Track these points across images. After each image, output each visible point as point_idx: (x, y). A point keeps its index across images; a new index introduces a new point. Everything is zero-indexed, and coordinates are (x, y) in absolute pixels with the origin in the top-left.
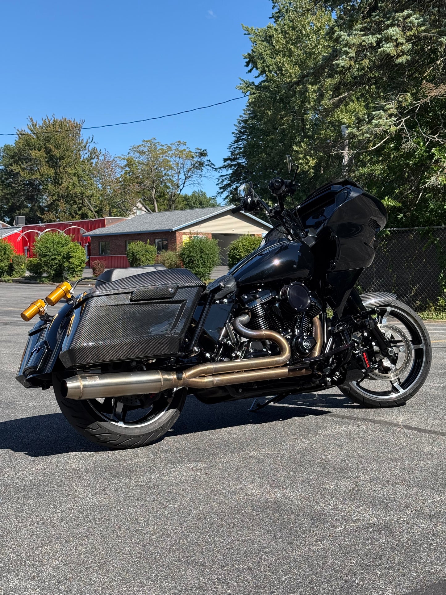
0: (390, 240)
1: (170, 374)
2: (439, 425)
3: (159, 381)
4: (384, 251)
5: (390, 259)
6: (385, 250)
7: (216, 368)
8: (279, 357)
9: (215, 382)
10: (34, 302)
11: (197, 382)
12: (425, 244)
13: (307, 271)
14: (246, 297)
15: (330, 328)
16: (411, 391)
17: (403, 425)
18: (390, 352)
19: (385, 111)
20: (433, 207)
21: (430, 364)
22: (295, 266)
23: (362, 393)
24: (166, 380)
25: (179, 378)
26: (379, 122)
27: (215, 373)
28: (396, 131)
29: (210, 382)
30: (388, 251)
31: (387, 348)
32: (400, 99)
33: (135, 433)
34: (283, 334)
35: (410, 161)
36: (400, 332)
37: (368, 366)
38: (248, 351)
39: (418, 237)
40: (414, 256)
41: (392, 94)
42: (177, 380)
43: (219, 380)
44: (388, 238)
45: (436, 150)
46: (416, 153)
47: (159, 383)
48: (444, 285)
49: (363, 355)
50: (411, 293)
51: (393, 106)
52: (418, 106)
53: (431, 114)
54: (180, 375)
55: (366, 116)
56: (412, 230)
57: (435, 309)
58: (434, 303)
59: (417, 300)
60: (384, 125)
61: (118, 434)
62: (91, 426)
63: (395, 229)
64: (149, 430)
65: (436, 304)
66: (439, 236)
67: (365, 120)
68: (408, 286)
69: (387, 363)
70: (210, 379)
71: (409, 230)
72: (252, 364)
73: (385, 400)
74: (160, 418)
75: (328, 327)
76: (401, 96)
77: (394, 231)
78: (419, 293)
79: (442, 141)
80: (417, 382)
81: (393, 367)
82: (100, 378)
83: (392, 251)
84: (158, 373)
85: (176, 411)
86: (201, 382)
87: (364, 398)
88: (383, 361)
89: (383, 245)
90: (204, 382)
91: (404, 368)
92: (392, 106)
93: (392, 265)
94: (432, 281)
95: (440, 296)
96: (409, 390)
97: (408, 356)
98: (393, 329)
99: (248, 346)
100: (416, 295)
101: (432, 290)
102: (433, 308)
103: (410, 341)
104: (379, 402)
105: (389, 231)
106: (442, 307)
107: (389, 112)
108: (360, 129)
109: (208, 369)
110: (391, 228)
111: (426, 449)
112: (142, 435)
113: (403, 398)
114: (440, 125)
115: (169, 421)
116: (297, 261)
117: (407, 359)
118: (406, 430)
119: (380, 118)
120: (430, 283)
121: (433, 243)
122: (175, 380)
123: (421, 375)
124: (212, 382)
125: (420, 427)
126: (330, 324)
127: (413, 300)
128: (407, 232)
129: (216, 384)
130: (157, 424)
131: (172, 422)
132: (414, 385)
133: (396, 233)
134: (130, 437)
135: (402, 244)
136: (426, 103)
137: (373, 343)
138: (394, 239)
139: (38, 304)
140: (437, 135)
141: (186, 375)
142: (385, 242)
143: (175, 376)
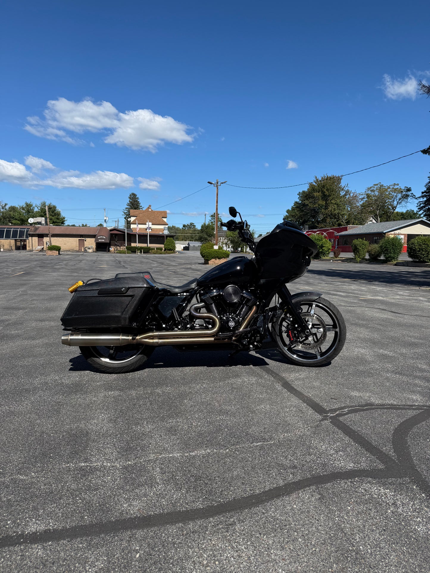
1: (128, 336)
3: (119, 339)
7: (160, 334)
8: (209, 331)
9: (160, 342)
11: (147, 342)
18: (307, 332)
24: (123, 339)
27: (160, 337)
29: (155, 342)
31: (305, 329)
33: (114, 366)
37: (292, 339)
38: (193, 325)
42: (132, 340)
47: (118, 341)
49: (289, 332)
54: (134, 337)
70: (156, 341)
72: (186, 334)
73: (306, 362)
82: (82, 335)
84: (120, 336)
86: (150, 342)
90: (152, 342)
99: (194, 322)
109: (154, 335)
112: (118, 368)
124: (158, 342)
129: (160, 344)
137: (296, 325)
141: (138, 338)
143: (131, 338)
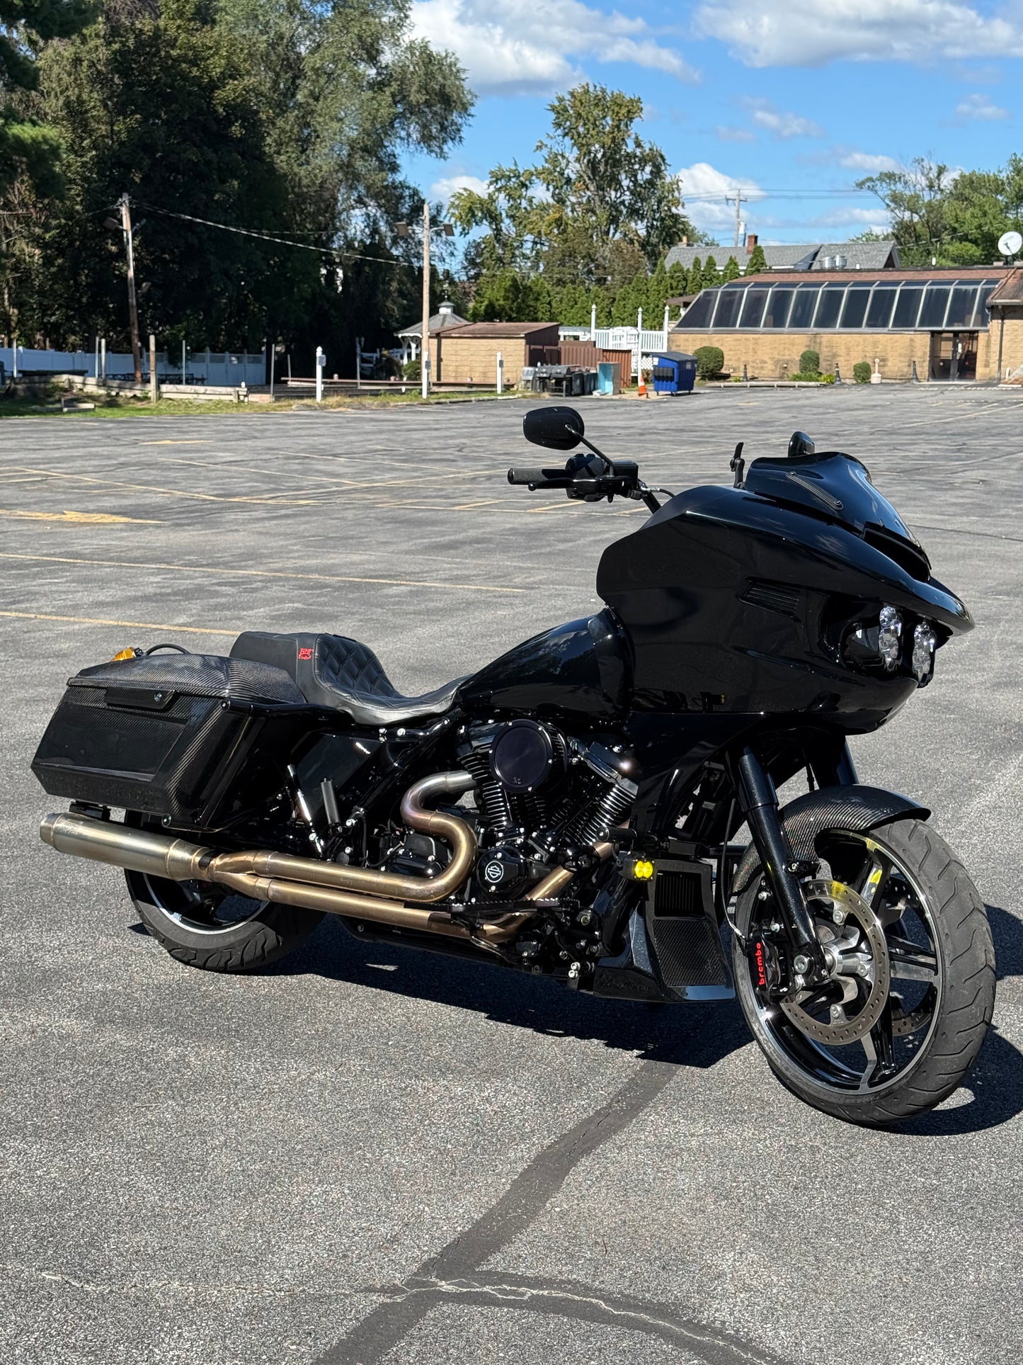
7: (271, 864)
9: (272, 893)
11: (240, 882)
14: (462, 732)
24: (175, 860)
25: (202, 865)
29: (263, 889)
42: (199, 868)
43: (278, 891)
54: (207, 860)
82: (86, 825)
86: (246, 884)
90: (250, 886)
109: (256, 862)
122: (196, 865)
124: (267, 890)
129: (273, 897)
141: (217, 862)
143: (197, 859)
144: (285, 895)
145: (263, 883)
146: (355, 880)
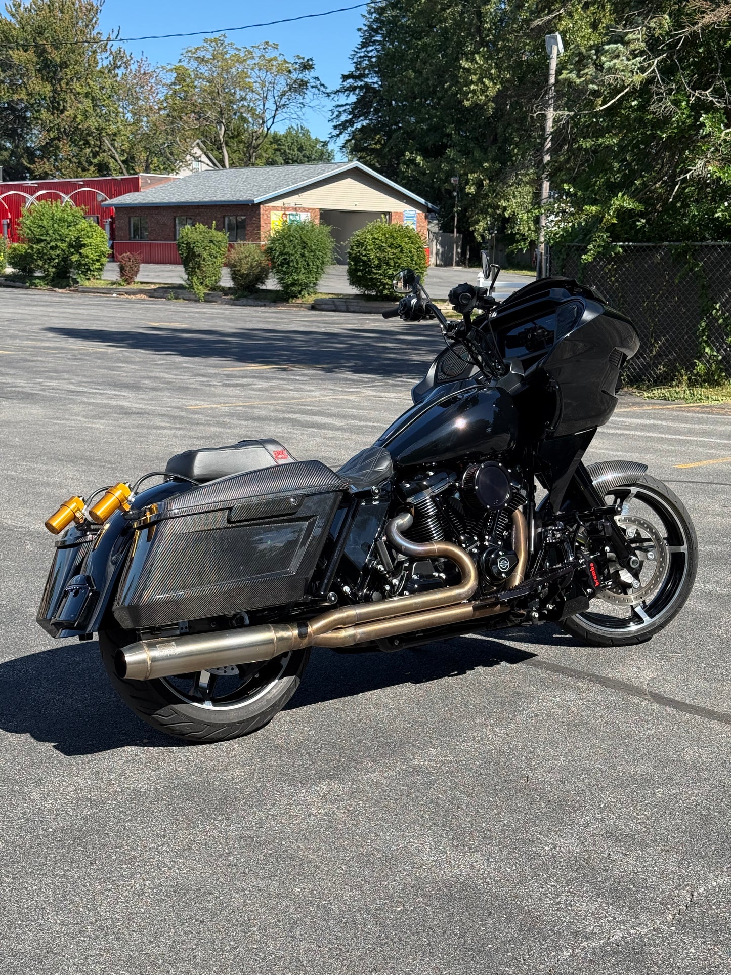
0: (622, 262)
1: (287, 629)
2: (708, 694)
3: (270, 642)
4: (611, 281)
5: (620, 295)
6: (613, 279)
7: (360, 614)
8: (460, 588)
9: (358, 637)
10: (66, 502)
11: (330, 638)
12: (678, 271)
13: (508, 436)
14: (408, 486)
15: (540, 530)
16: (662, 621)
17: (650, 693)
18: (634, 562)
19: (626, 43)
20: (696, 213)
21: (694, 577)
22: (489, 430)
23: (584, 625)
24: (281, 639)
25: (302, 635)
26: (615, 65)
27: (358, 622)
28: (642, 82)
29: (350, 636)
30: (617, 281)
31: (628, 557)
32: (652, 25)
33: (229, 720)
34: (466, 544)
35: (663, 132)
36: (649, 527)
37: (597, 584)
38: (409, 577)
39: (668, 259)
40: (660, 290)
41: (639, 15)
42: (299, 639)
43: (364, 633)
44: (619, 258)
45: (707, 118)
46: (674, 119)
47: (271, 646)
48: (706, 342)
49: (590, 568)
50: (651, 351)
51: (640, 36)
52: (681, 38)
53: (701, 50)
54: (303, 630)
55: (593, 51)
56: (659, 247)
57: (689, 379)
58: (687, 369)
59: (660, 364)
60: (623, 71)
61: (204, 723)
62: (161, 712)
63: (631, 244)
64: (252, 713)
65: (691, 372)
66: (702, 259)
67: (589, 57)
68: (648, 340)
69: (626, 576)
71: (654, 247)
72: (416, 603)
73: (621, 635)
74: (268, 692)
75: (536, 527)
76: (654, 20)
77: (629, 247)
78: (664, 352)
79: (719, 102)
80: (672, 607)
81: (636, 584)
82: (178, 644)
83: (623, 281)
84: (269, 630)
85: (295, 680)
86: (337, 638)
87: (587, 632)
88: (620, 572)
89: (609, 270)
90: (341, 638)
91: (653, 584)
92: (637, 37)
93: (623, 304)
94: (687, 333)
95: (698, 358)
96: (660, 618)
97: (661, 566)
98: (639, 523)
99: (409, 569)
100: (659, 355)
101: (686, 349)
102: (685, 378)
103: (665, 539)
104: (611, 639)
105: (621, 246)
106: (700, 376)
107: (632, 46)
108: (582, 72)
109: (348, 617)
110: (624, 242)
111: (689, 755)
112: (241, 722)
113: (648, 632)
114: (716, 70)
115: (283, 695)
116: (491, 421)
117: (659, 571)
118: (655, 706)
119: (618, 56)
120: (683, 337)
121: (691, 270)
122: (295, 638)
123: (680, 595)
124: (354, 635)
125: (676, 698)
126: (540, 523)
127: (654, 363)
128: (651, 250)
129: (359, 640)
130: (264, 703)
131: (288, 697)
132: (667, 612)
133: (632, 251)
134: (222, 725)
135: (640, 270)
136: (694, 35)
137: (607, 549)
138: (628, 262)
139: (73, 506)
140: (710, 90)
141: (313, 628)
142: (613, 265)
143: (296, 632)
144: (368, 634)
145: (350, 632)
146: (424, 602)
